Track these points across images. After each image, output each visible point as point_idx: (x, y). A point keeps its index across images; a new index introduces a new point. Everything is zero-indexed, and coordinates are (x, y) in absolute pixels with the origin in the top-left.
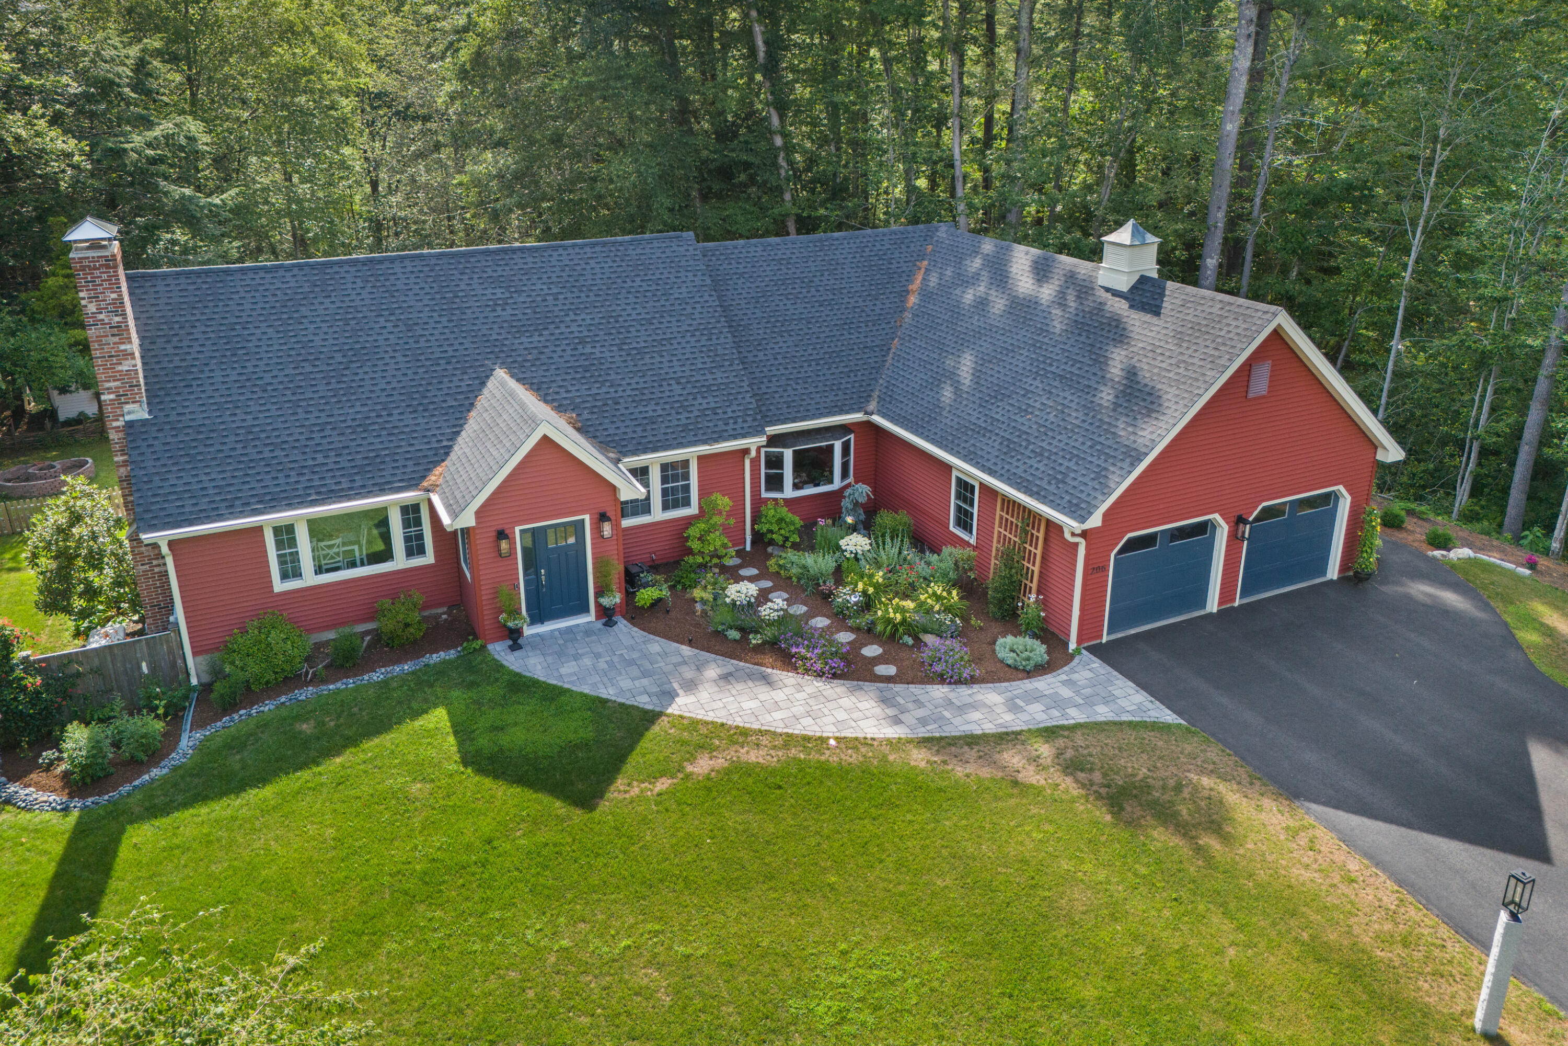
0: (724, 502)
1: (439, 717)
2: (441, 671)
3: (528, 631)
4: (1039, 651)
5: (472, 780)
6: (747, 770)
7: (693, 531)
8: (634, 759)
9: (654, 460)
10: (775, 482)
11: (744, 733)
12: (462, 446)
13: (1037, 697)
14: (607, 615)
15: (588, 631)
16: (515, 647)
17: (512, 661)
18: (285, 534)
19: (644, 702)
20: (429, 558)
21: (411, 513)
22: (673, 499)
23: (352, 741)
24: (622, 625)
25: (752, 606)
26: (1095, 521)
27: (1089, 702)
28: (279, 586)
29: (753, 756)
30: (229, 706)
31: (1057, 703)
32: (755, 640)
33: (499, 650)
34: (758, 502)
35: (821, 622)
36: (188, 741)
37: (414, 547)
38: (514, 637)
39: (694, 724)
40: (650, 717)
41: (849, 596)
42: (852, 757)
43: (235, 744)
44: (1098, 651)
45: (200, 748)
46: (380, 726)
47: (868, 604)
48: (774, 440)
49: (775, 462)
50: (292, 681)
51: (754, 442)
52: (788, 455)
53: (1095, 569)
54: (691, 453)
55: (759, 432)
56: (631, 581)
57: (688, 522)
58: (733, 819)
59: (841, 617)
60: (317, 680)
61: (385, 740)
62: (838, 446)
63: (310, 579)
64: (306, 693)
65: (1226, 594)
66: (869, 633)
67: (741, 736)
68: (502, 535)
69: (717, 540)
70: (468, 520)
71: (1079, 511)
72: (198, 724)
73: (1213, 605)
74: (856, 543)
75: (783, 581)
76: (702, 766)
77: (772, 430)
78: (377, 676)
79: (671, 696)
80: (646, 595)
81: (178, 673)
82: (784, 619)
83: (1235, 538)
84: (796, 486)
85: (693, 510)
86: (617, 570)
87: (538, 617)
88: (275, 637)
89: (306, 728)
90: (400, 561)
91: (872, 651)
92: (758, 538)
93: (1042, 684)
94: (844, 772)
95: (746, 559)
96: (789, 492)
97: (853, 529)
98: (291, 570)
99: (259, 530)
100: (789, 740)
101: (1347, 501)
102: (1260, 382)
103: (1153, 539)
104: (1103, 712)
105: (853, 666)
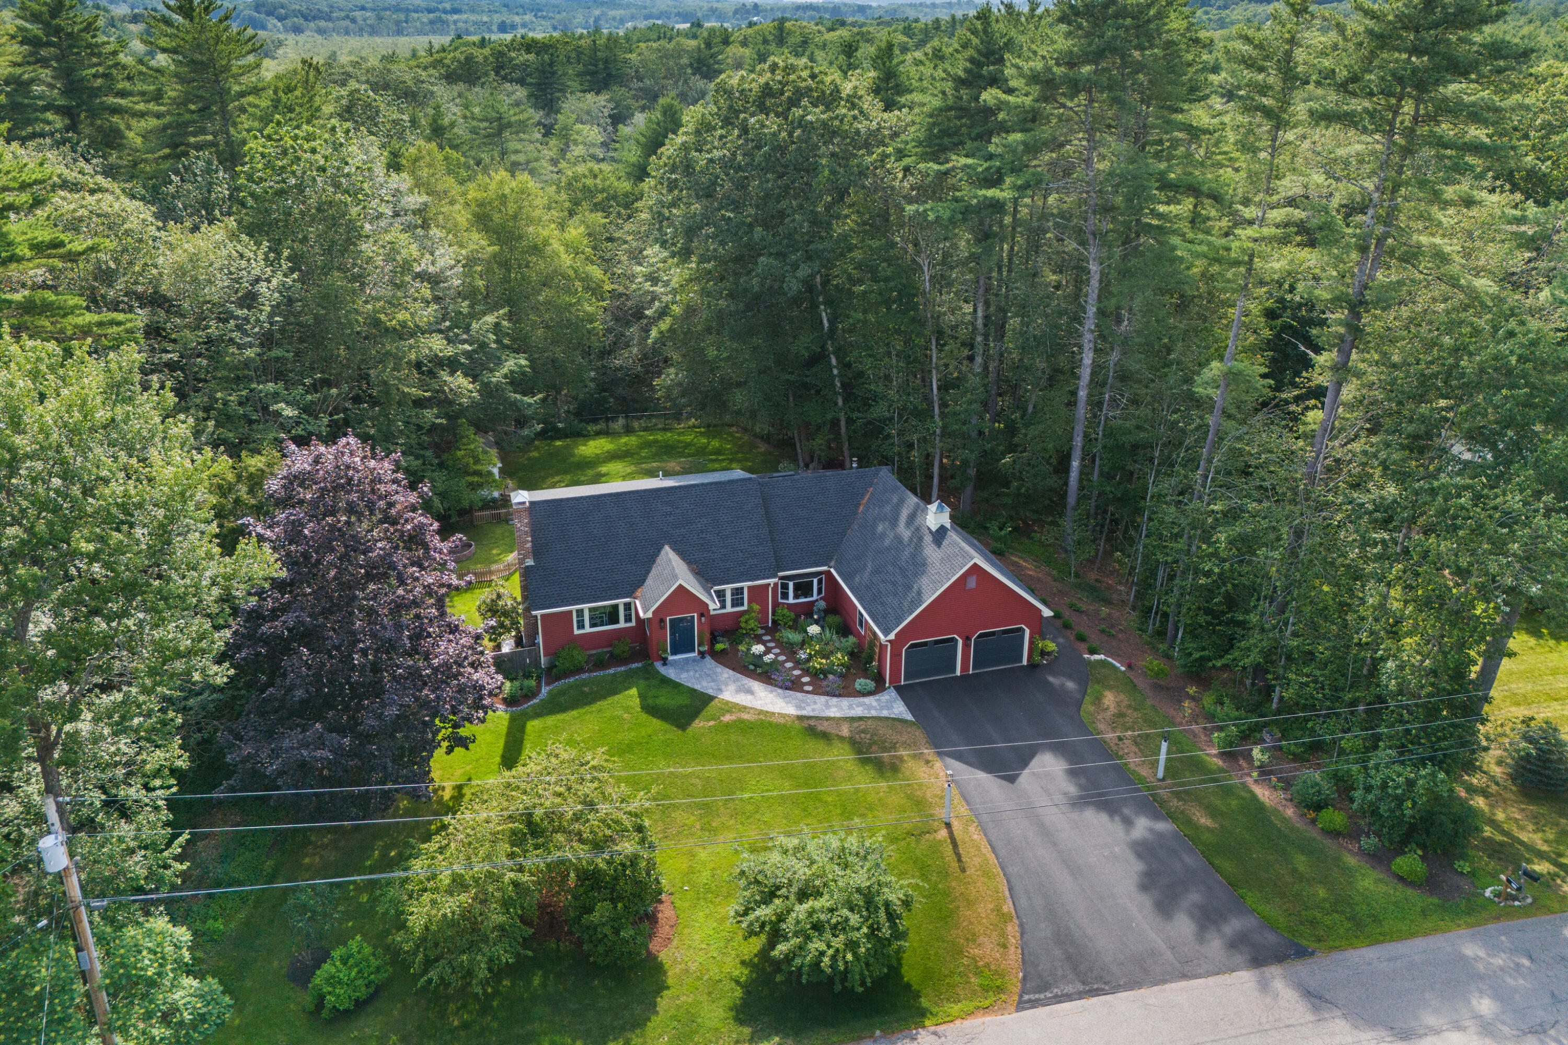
0: (756, 607)
1: (634, 691)
2: (636, 672)
3: (671, 658)
4: (871, 685)
5: (644, 717)
6: (742, 721)
7: (744, 618)
8: (704, 713)
9: (728, 588)
10: (785, 596)
11: (745, 708)
12: (649, 581)
13: (859, 705)
14: (702, 654)
15: (694, 660)
16: (665, 664)
17: (663, 670)
18: (580, 613)
19: (710, 692)
20: (633, 624)
21: (628, 606)
22: (737, 602)
23: (604, 697)
24: (708, 659)
25: (760, 656)
26: (892, 636)
27: (882, 708)
28: (577, 632)
29: (746, 716)
30: (558, 679)
31: (869, 707)
32: (759, 670)
33: (658, 665)
34: (776, 604)
35: (789, 665)
36: (545, 690)
37: (628, 619)
38: (665, 661)
39: (727, 703)
40: (711, 698)
41: (803, 655)
42: (782, 721)
43: (562, 693)
44: (899, 689)
45: (550, 693)
46: (614, 692)
47: (808, 660)
48: (782, 578)
49: (785, 587)
50: (579, 670)
51: (772, 581)
52: (791, 585)
53: (896, 655)
54: (746, 585)
55: (774, 576)
56: (713, 640)
57: (742, 613)
58: (733, 737)
59: (798, 663)
60: (589, 671)
61: (616, 698)
62: (815, 581)
63: (588, 629)
64: (585, 676)
65: (965, 667)
66: (806, 672)
67: (744, 709)
68: (662, 621)
69: (752, 624)
70: (649, 615)
71: (886, 632)
72: (547, 684)
73: (958, 673)
74: (814, 629)
75: (779, 644)
76: (727, 718)
77: (781, 574)
78: (612, 671)
79: (720, 690)
80: (719, 647)
81: (537, 662)
82: (775, 662)
83: (966, 646)
84: (796, 597)
85: (745, 608)
86: (707, 636)
87: (674, 652)
88: (575, 653)
89: (586, 689)
90: (622, 624)
91: (806, 679)
92: (774, 622)
93: (867, 700)
94: (777, 725)
95: (769, 631)
96: (791, 600)
97: (817, 622)
98: (581, 626)
99: (570, 612)
100: (761, 712)
101: (1027, 632)
102: (972, 583)
103: (925, 644)
104: (885, 713)
105: (794, 685)
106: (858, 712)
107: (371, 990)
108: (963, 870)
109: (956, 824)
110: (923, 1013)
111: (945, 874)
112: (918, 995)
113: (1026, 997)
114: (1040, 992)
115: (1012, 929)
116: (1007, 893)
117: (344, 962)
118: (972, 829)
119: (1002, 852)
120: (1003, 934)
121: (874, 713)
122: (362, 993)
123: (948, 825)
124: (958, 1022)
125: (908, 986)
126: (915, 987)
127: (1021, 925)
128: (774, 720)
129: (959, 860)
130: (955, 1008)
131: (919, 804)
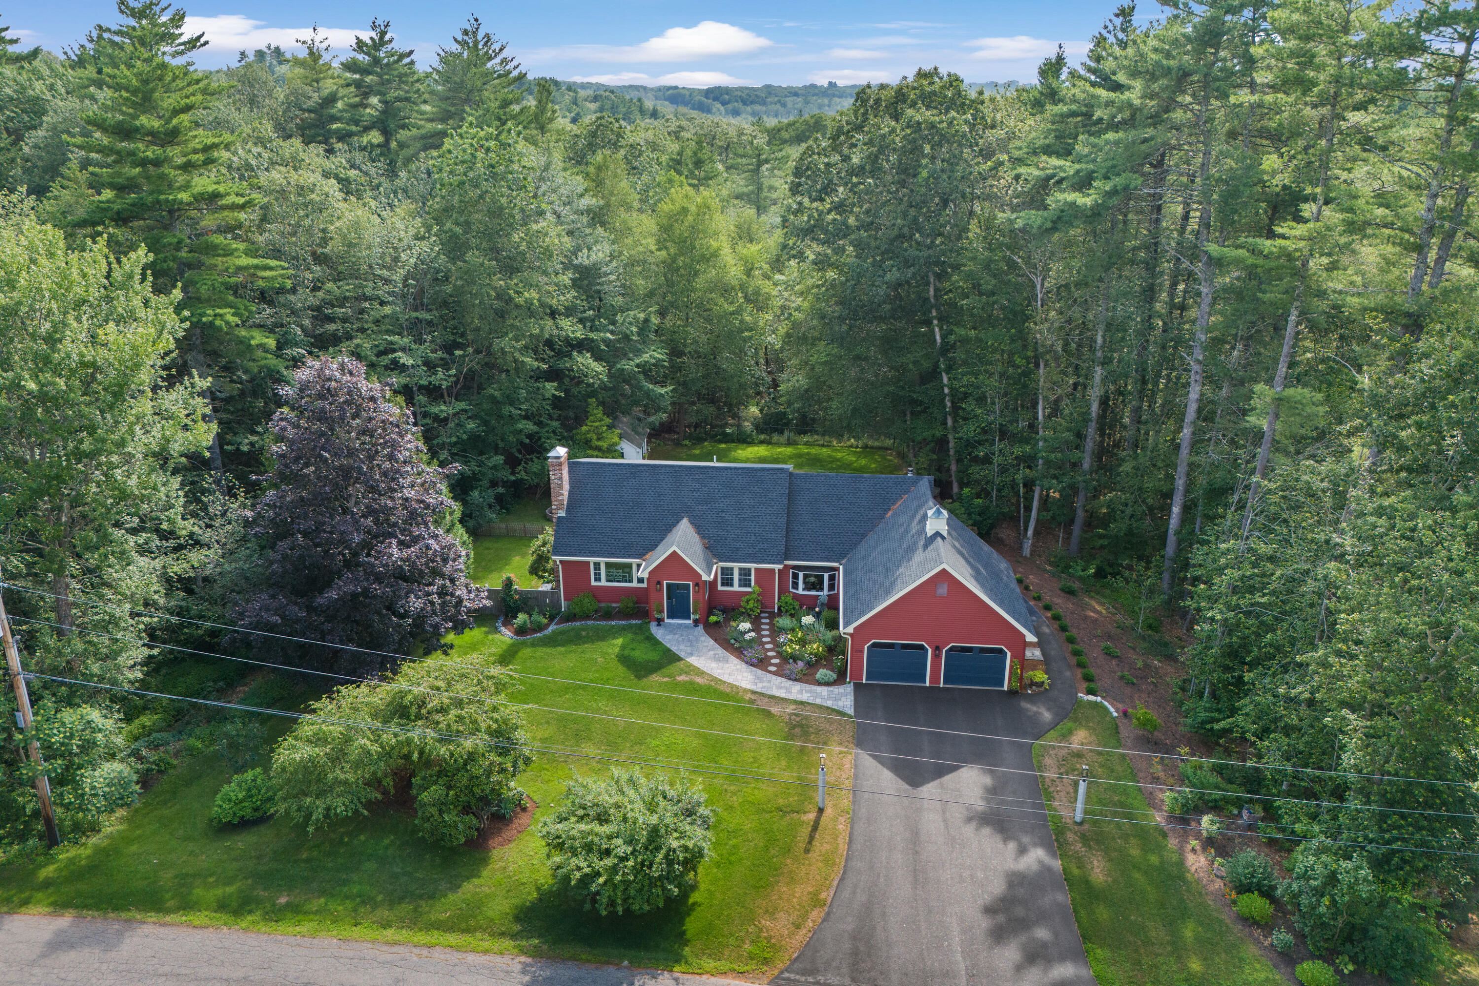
0: (758, 589)
1: (619, 642)
2: (630, 627)
3: (665, 621)
4: (832, 675)
5: (615, 663)
6: (692, 683)
7: (745, 599)
8: (664, 670)
9: (737, 566)
10: (795, 586)
11: (703, 673)
12: (660, 547)
14: (696, 622)
15: (687, 627)
16: (658, 626)
17: (654, 630)
18: (597, 565)
19: (682, 655)
20: (645, 585)
22: (745, 582)
24: (698, 627)
25: (744, 633)
26: (850, 630)
27: (829, 698)
28: (593, 583)
29: (699, 680)
30: (567, 621)
32: (735, 644)
33: (652, 625)
35: (768, 646)
36: (552, 628)
38: (660, 622)
39: (691, 666)
40: (679, 659)
41: (784, 639)
42: (728, 690)
43: (562, 633)
44: (856, 686)
45: (554, 630)
48: (790, 566)
49: (795, 577)
50: (587, 617)
51: (777, 567)
52: (801, 575)
53: (857, 651)
54: (753, 566)
55: (782, 563)
56: (709, 611)
57: (747, 594)
58: (676, 694)
59: (777, 645)
60: (597, 620)
62: (826, 575)
63: (603, 583)
64: (590, 623)
65: (935, 678)
66: (779, 654)
68: (659, 583)
69: (752, 604)
70: (645, 574)
71: (846, 625)
72: (557, 624)
73: (927, 684)
74: (807, 619)
75: (772, 627)
76: (682, 678)
77: (789, 562)
78: (613, 622)
79: (691, 654)
80: (713, 619)
81: (557, 606)
82: (755, 640)
83: (937, 656)
85: (752, 589)
86: (702, 606)
87: (670, 617)
88: (587, 600)
89: (584, 633)
90: (635, 584)
91: (775, 661)
92: (779, 608)
96: (800, 591)
98: (598, 579)
99: (589, 563)
100: (714, 679)
101: (1009, 655)
102: (943, 590)
103: (891, 646)
104: (829, 704)
105: (761, 663)
106: (805, 697)
107: (258, 814)
108: (807, 851)
109: (829, 812)
110: (678, 959)
111: (788, 850)
112: (686, 943)
113: (786, 975)
114: (803, 975)
115: (816, 915)
116: (835, 883)
117: (239, 785)
118: (842, 819)
119: (857, 846)
120: (804, 916)
121: (818, 701)
122: (248, 813)
123: (821, 811)
124: (704, 977)
125: (684, 933)
126: (688, 936)
127: (828, 914)
128: (722, 688)
129: (810, 842)
130: (709, 964)
131: (806, 787)
